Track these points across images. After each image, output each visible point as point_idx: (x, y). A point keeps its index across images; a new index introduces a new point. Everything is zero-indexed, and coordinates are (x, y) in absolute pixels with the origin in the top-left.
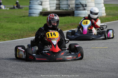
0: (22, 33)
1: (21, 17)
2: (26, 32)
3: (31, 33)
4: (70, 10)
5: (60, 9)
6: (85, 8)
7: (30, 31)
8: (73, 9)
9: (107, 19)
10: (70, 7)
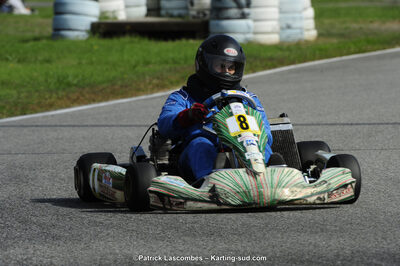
0: (22, 95)
1: (26, 41)
2: (37, 91)
3: (54, 95)
4: (194, 17)
5: (159, 15)
6: (246, 10)
7: (51, 91)
8: (205, 15)
9: (321, 50)
10: (196, 7)
